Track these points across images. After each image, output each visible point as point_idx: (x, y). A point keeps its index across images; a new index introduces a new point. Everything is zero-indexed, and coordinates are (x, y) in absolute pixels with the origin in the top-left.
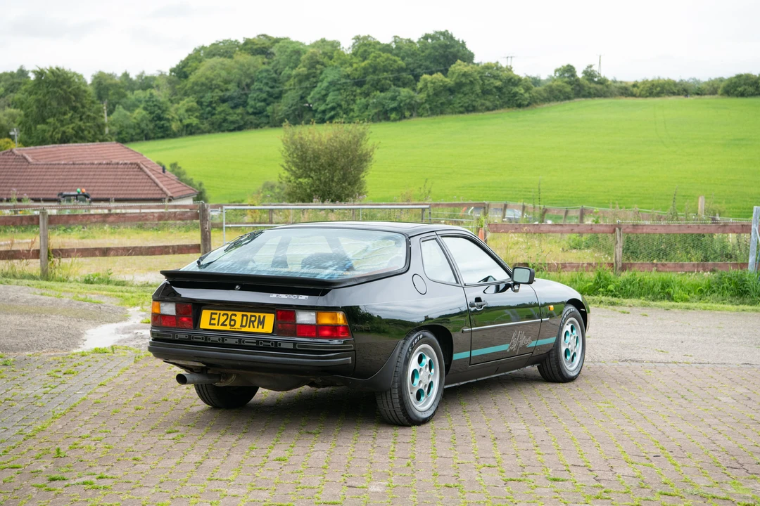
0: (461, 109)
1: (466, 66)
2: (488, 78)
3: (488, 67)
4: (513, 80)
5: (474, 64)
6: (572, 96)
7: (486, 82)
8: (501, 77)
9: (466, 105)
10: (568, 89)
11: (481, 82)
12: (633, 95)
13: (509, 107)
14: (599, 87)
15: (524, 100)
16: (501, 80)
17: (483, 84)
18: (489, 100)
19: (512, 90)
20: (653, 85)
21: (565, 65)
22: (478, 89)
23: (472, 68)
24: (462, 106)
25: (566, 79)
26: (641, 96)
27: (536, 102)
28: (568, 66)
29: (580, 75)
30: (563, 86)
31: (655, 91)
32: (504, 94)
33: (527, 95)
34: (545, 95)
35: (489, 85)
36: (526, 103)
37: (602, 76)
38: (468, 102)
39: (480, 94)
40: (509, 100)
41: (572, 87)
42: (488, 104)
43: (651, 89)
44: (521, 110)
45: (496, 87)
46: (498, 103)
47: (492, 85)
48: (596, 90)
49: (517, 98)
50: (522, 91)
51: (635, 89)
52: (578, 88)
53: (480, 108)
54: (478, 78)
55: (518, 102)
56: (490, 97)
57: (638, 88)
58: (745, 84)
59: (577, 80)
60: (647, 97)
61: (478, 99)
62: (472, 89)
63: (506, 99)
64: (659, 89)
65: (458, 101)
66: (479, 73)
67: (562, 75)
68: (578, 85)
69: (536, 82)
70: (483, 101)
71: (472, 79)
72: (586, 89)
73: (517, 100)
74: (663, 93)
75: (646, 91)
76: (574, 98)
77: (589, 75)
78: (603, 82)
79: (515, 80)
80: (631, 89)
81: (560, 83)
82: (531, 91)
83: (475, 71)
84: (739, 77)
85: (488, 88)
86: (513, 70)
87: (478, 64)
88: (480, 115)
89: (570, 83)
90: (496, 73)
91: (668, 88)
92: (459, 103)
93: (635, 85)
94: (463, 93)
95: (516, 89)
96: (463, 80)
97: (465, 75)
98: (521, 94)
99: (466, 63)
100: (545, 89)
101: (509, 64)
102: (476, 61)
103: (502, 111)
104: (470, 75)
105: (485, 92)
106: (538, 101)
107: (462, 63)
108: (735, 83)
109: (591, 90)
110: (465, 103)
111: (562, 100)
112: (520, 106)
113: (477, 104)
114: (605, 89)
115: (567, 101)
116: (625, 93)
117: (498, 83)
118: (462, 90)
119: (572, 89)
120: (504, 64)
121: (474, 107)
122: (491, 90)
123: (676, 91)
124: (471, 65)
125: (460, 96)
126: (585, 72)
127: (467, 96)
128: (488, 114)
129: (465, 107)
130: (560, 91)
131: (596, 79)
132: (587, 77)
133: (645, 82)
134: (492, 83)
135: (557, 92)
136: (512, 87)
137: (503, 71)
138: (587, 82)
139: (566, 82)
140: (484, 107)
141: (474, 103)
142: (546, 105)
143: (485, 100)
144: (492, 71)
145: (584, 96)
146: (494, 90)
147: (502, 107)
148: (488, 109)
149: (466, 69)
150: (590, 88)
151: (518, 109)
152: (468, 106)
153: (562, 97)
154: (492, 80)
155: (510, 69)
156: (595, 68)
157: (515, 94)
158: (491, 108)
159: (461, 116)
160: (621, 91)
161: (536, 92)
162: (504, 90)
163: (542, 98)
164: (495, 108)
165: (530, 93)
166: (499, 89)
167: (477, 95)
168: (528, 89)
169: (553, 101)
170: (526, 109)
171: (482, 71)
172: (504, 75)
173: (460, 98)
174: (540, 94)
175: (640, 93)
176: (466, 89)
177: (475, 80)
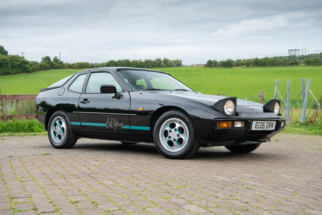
0: (3, 74)
1: (4, 56)
2: (14, 61)
3: (14, 57)
4: (25, 62)
5: (8, 55)
6: (49, 68)
7: (13, 63)
8: (20, 61)
9: (5, 72)
10: (48, 65)
11: (11, 63)
12: (73, 68)
13: (24, 73)
14: (60, 65)
15: (30, 70)
16: (20, 62)
17: (12, 63)
18: (15, 70)
19: (24, 66)
20: (80, 64)
22: (10, 66)
23: (7, 57)
24: (3, 72)
25: (47, 62)
26: (76, 68)
27: (35, 71)
28: (47, 57)
29: (52, 60)
30: (46, 65)
31: (81, 66)
32: (21, 67)
33: (31, 68)
34: (39, 68)
35: (14, 64)
36: (31, 71)
37: (61, 60)
38: (6, 71)
39: (11, 68)
40: (24, 70)
41: (49, 65)
42: (15, 71)
43: (80, 66)
44: (29, 74)
45: (18, 65)
46: (19, 71)
47: (16, 64)
48: (59, 66)
49: (27, 69)
50: (29, 66)
51: (74, 66)
52: (52, 65)
53: (11, 73)
54: (10, 61)
55: (28, 71)
56: (16, 69)
57: (75, 65)
58: (113, 64)
59: (51, 62)
60: (78, 69)
61: (10, 70)
62: (7, 65)
63: (23, 70)
64: (83, 66)
65: (2, 70)
66: (10, 59)
67: (45, 60)
68: (52, 64)
69: (36, 63)
70: (12, 70)
71: (7, 62)
72: (55, 65)
73: (27, 70)
74: (84, 67)
75: (78, 66)
76: (51, 69)
78: (61, 63)
79: (26, 62)
80: (72, 66)
81: (44, 63)
82: (33, 66)
83: (8, 58)
84: (110, 61)
85: (14, 65)
86: (24, 58)
87: (9, 56)
88: (12, 76)
89: (48, 63)
90: (17, 59)
91: (86, 66)
92: (2, 71)
93: (73, 64)
94: (3, 67)
95: (26, 66)
96: (3, 62)
97: (3, 60)
98: (29, 67)
99: (4, 55)
100: (38, 66)
101: (23, 56)
102: (9, 54)
103: (21, 74)
104: (6, 60)
105: (13, 67)
106: (36, 70)
107: (2, 55)
108: (109, 63)
109: (57, 66)
110: (5, 71)
111: (46, 70)
112: (28, 72)
113: (11, 71)
114: (62, 66)
115: (48, 70)
116: (70, 67)
117: (19, 63)
118: (3, 66)
119: (49, 66)
120: (20, 55)
121: (8, 73)
122: (16, 66)
123: (89, 67)
124: (6, 56)
125: (2, 68)
126: (54, 59)
127: (5, 68)
128: (15, 76)
129: (5, 73)
130: (45, 67)
131: (59, 62)
132: (55, 61)
133: (77, 63)
134: (16, 63)
135: (43, 67)
136: (25, 65)
137: (20, 58)
138: (55, 63)
139: (47, 63)
140: (13, 73)
141: (9, 71)
142: (39, 72)
143: (14, 70)
144: (15, 59)
145: (55, 68)
146: (17, 66)
147: (21, 72)
148: (15, 74)
149: (4, 58)
150: (56, 65)
151: (28, 73)
152: (6, 72)
153: (46, 69)
154: (16, 62)
155: (23, 58)
156: (58, 58)
157: (26, 68)
158: (16, 73)
159: (3, 76)
160: (69, 66)
161: (35, 67)
162: (21, 66)
163: (37, 69)
164: (18, 73)
165: (32, 67)
166: (19, 66)
167: (10, 68)
168: (31, 66)
169: (42, 70)
170: (31, 73)
171: (11, 58)
172: (21, 60)
173: (2, 69)
174: (37, 68)
175: (76, 67)
176: (5, 65)
177: (9, 62)
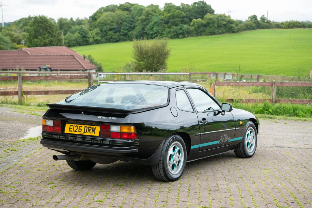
0: (209, 34)
1: (211, 15)
2: (220, 21)
3: (220, 16)
4: (231, 21)
5: (215, 15)
6: (255, 28)
7: (219, 22)
8: (226, 20)
9: (211, 32)
10: (254, 25)
12: (281, 28)
13: (229, 33)
14: (267, 24)
16: (226, 21)
17: (218, 23)
18: (220, 30)
19: (230, 25)
20: (290, 23)
21: (253, 15)
22: (216, 25)
23: (214, 16)
24: (209, 32)
25: (253, 21)
26: (285, 28)
27: (240, 31)
28: (254, 15)
29: (259, 19)
30: (252, 24)
31: (291, 26)
32: (227, 27)
33: (236, 28)
35: (221, 23)
36: (236, 31)
37: (268, 19)
38: (211, 31)
39: (217, 27)
40: (229, 30)
41: (256, 24)
42: (220, 31)
43: (289, 25)
44: (234, 34)
46: (224, 31)
47: (222, 24)
48: (266, 25)
49: (232, 29)
50: (235, 26)
52: (258, 25)
53: (217, 33)
54: (216, 20)
55: (233, 30)
56: (221, 29)
57: (283, 24)
59: (258, 21)
60: (287, 28)
61: (216, 29)
62: (213, 25)
63: (228, 29)
64: (292, 25)
65: (208, 30)
66: (217, 18)
67: (251, 19)
68: (258, 23)
69: (240, 22)
70: (218, 30)
71: (213, 21)
72: (262, 25)
73: (232, 30)
74: (294, 27)
75: (287, 26)
77: (263, 19)
78: (269, 22)
79: (231, 22)
80: (281, 25)
81: (250, 23)
82: (238, 26)
83: (215, 18)
86: (231, 17)
87: (216, 15)
88: (217, 36)
89: (255, 23)
90: (223, 18)
91: (296, 25)
92: (208, 31)
94: (210, 27)
95: (232, 25)
96: (210, 21)
97: (211, 19)
98: (234, 27)
99: (211, 14)
100: (244, 26)
101: (229, 15)
102: (215, 13)
103: (226, 34)
104: (213, 19)
105: (219, 26)
106: (241, 30)
107: (210, 14)
109: (264, 26)
110: (210, 31)
111: (251, 30)
112: (233, 32)
113: (216, 31)
114: (270, 25)
115: (253, 30)
116: (278, 27)
117: (224, 23)
118: (209, 26)
119: (256, 25)
120: (227, 15)
121: (214, 32)
122: (221, 26)
123: (300, 26)
124: (213, 15)
125: (208, 28)
126: (261, 18)
127: (211, 28)
128: (220, 36)
129: (211, 33)
130: (250, 26)
131: (266, 21)
133: (287, 22)
134: (222, 23)
135: (249, 27)
136: (230, 24)
137: (227, 18)
138: (262, 22)
139: (253, 22)
140: (218, 33)
141: (214, 31)
142: (244, 32)
143: (219, 30)
144: (222, 18)
145: (261, 28)
146: (223, 26)
147: (226, 32)
148: (220, 34)
149: (211, 17)
150: (263, 25)
151: (233, 33)
152: (212, 32)
153: (251, 29)
154: (222, 21)
155: (229, 17)
156: (265, 16)
157: (232, 27)
158: (221, 33)
159: (209, 36)
160: (276, 26)
161: (240, 26)
162: (227, 25)
163: (243, 29)
164: (223, 33)
165: (238, 27)
166: (225, 25)
167: (216, 28)
168: (237, 25)
169: (247, 30)
170: (236, 33)
171: (218, 17)
172: (227, 19)
173: (208, 29)
174: (242, 27)
175: (284, 27)
176: (211, 25)
177: (215, 21)
